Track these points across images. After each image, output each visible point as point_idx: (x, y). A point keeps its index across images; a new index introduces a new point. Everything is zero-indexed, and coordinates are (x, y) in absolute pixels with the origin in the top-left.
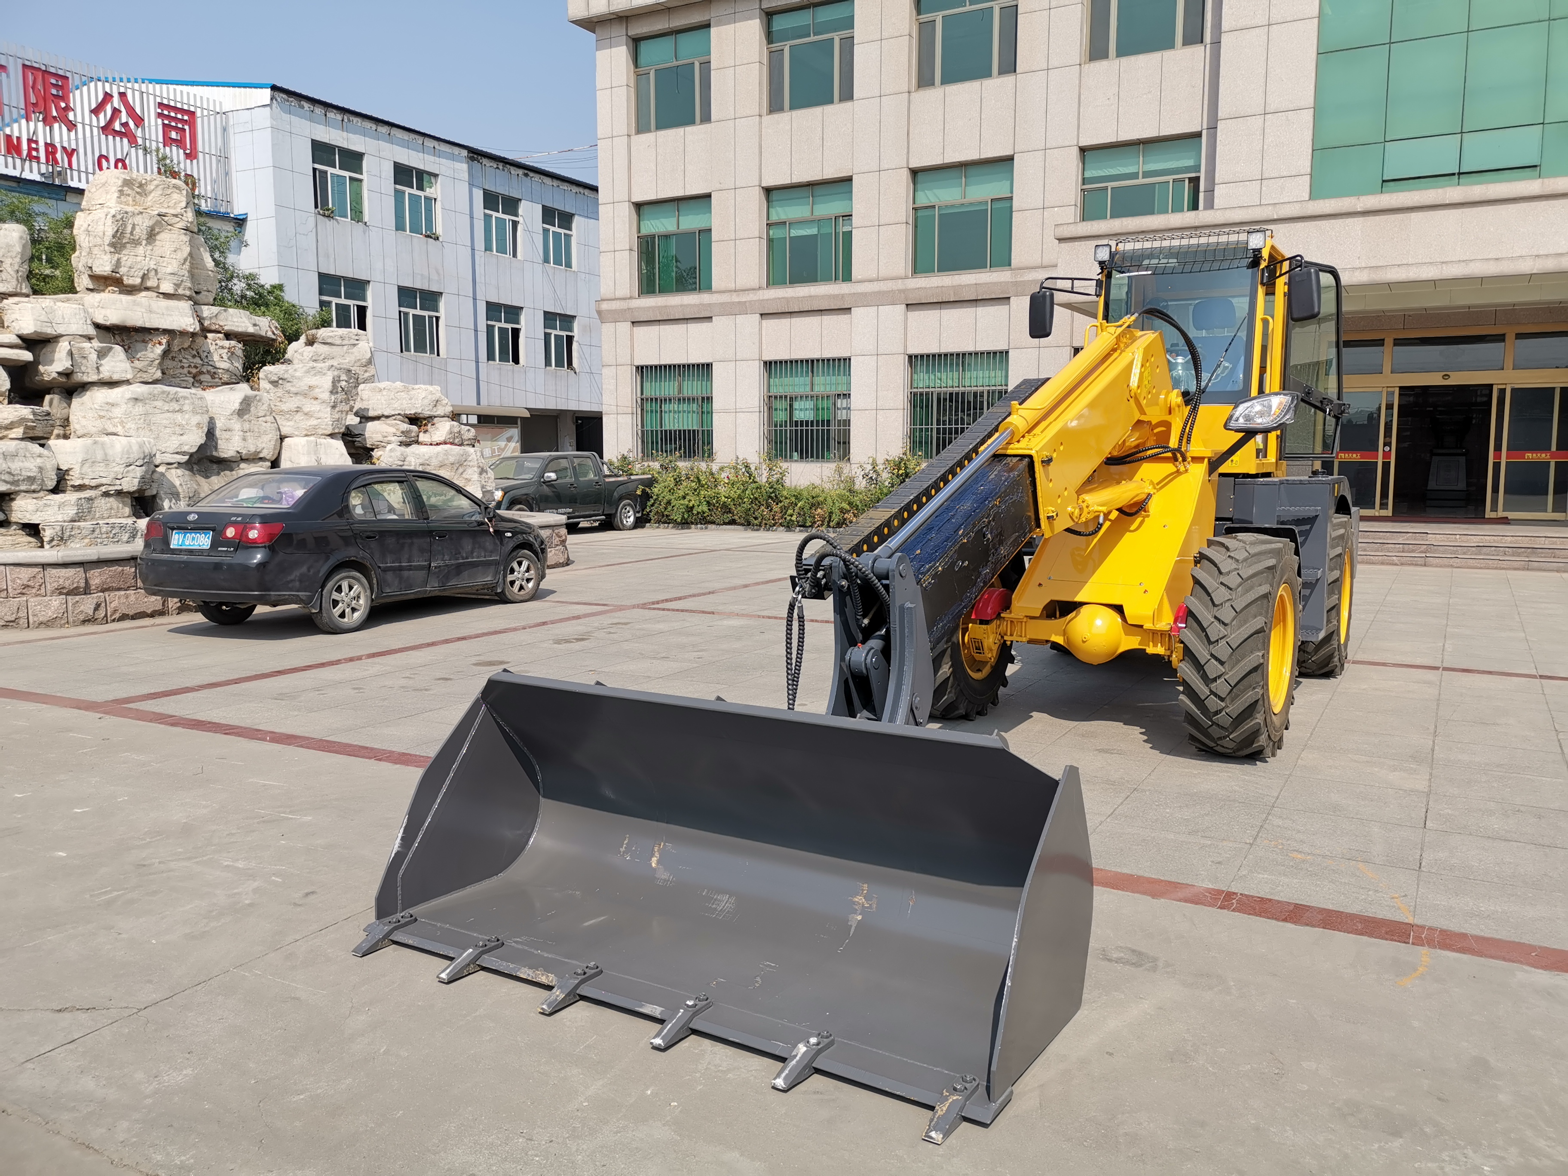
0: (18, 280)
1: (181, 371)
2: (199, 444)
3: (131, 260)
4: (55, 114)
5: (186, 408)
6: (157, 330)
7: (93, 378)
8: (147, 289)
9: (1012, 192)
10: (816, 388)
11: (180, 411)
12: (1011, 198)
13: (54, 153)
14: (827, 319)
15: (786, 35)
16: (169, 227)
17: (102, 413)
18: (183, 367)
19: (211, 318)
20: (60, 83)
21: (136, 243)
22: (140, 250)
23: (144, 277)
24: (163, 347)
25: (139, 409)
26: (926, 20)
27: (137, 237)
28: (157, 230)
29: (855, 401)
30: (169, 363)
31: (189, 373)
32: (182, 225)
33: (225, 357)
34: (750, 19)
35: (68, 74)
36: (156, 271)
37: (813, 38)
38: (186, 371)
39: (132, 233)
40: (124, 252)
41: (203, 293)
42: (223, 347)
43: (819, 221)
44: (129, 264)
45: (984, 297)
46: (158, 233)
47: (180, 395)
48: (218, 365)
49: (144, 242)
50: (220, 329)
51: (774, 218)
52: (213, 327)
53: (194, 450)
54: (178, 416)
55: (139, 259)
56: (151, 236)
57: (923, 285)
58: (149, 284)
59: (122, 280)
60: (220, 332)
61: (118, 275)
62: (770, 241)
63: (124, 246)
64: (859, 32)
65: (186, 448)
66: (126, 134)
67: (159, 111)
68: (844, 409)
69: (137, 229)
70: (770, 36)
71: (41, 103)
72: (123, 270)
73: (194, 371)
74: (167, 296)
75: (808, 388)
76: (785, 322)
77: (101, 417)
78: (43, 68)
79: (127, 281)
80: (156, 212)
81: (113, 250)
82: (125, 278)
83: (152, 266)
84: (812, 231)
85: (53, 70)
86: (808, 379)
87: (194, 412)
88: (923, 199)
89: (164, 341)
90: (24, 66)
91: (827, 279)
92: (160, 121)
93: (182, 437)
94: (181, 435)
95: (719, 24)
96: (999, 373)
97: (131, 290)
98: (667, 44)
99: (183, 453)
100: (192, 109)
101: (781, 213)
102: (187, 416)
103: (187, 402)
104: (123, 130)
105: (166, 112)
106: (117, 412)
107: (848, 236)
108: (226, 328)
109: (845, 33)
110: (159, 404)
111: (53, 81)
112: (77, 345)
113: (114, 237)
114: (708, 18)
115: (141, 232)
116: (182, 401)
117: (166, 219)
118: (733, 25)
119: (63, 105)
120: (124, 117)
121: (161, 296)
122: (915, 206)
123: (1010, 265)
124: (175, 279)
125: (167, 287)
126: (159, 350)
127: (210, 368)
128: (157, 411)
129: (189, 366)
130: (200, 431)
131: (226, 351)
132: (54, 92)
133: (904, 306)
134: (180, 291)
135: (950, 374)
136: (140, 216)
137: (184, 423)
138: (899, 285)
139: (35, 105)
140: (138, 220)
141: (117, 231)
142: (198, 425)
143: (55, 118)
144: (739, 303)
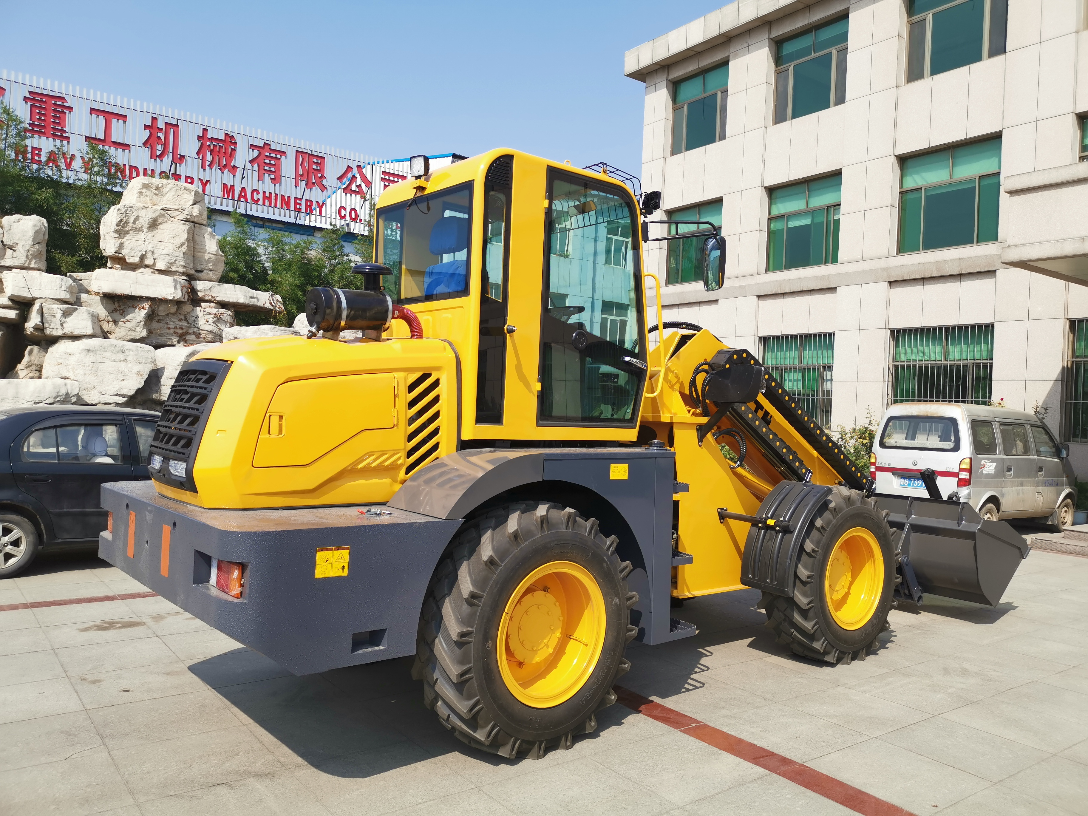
0: (27, 256)
1: (168, 331)
2: (136, 388)
3: (133, 243)
4: (314, 181)
5: (130, 358)
6: (141, 297)
7: (59, 333)
8: (147, 266)
9: (1000, 168)
10: (805, 362)
11: (125, 360)
12: (998, 174)
13: (311, 206)
14: (815, 298)
15: (791, 58)
16: (172, 219)
17: (60, 361)
18: (169, 328)
19: (205, 290)
20: (319, 162)
21: (139, 230)
22: (142, 236)
23: (143, 257)
24: (146, 311)
25: (91, 358)
26: (916, 20)
27: (139, 226)
28: (160, 221)
29: (837, 373)
30: (155, 325)
31: (175, 333)
32: (183, 216)
33: (211, 321)
34: (761, 48)
35: (325, 156)
36: (153, 252)
37: (814, 55)
38: (172, 331)
39: (134, 222)
40: (126, 238)
41: (205, 272)
42: (210, 314)
43: (813, 212)
44: (130, 247)
45: (969, 271)
46: (161, 224)
47: (126, 348)
48: (202, 327)
49: (146, 230)
50: (213, 299)
51: (775, 212)
52: (207, 298)
53: (132, 393)
54: (123, 365)
55: (139, 243)
56: (153, 225)
57: (905, 263)
58: (148, 261)
59: (125, 259)
60: (213, 302)
61: (121, 255)
62: (770, 233)
63: (127, 232)
64: (852, 43)
65: (124, 392)
66: (359, 192)
67: (383, 176)
68: (829, 380)
69: (141, 220)
70: (779, 60)
71: (306, 174)
72: (124, 252)
73: (180, 331)
74: (160, 272)
75: (797, 361)
76: (778, 302)
77: (59, 364)
78: (310, 152)
79: (129, 260)
80: (161, 208)
81: (117, 236)
82: (127, 258)
83: (150, 248)
84: (806, 221)
85: (315, 153)
86: (797, 353)
87: (137, 362)
88: (910, 183)
89: (147, 307)
90: (297, 151)
91: (818, 262)
92: (382, 183)
93: (123, 382)
94: (123, 380)
95: (736, 56)
96: (984, 347)
97: (133, 267)
98: (698, 82)
99: (123, 396)
100: (405, 174)
101: (781, 208)
102: (130, 365)
103: (131, 353)
104: (358, 190)
105: (387, 177)
106: (72, 360)
107: (837, 222)
108: (217, 299)
109: (840, 46)
110: (108, 354)
111: (315, 160)
112: (48, 306)
113: (117, 225)
114: (727, 55)
115: (144, 221)
116: (127, 353)
117: (169, 212)
118: (746, 56)
119: (320, 175)
120: (359, 181)
121: (156, 272)
122: (902, 190)
123: (996, 239)
124: (169, 259)
125: (161, 265)
126: (143, 313)
127: (196, 329)
128: (106, 360)
129: (175, 328)
130: (139, 377)
131: (212, 316)
132: (315, 167)
133: (887, 284)
134: (174, 269)
135: (932, 348)
136: (145, 210)
137: (126, 370)
138: (882, 264)
139: (301, 176)
140: (142, 213)
141: (121, 221)
142: (139, 373)
143: (313, 183)
144: (740, 287)
